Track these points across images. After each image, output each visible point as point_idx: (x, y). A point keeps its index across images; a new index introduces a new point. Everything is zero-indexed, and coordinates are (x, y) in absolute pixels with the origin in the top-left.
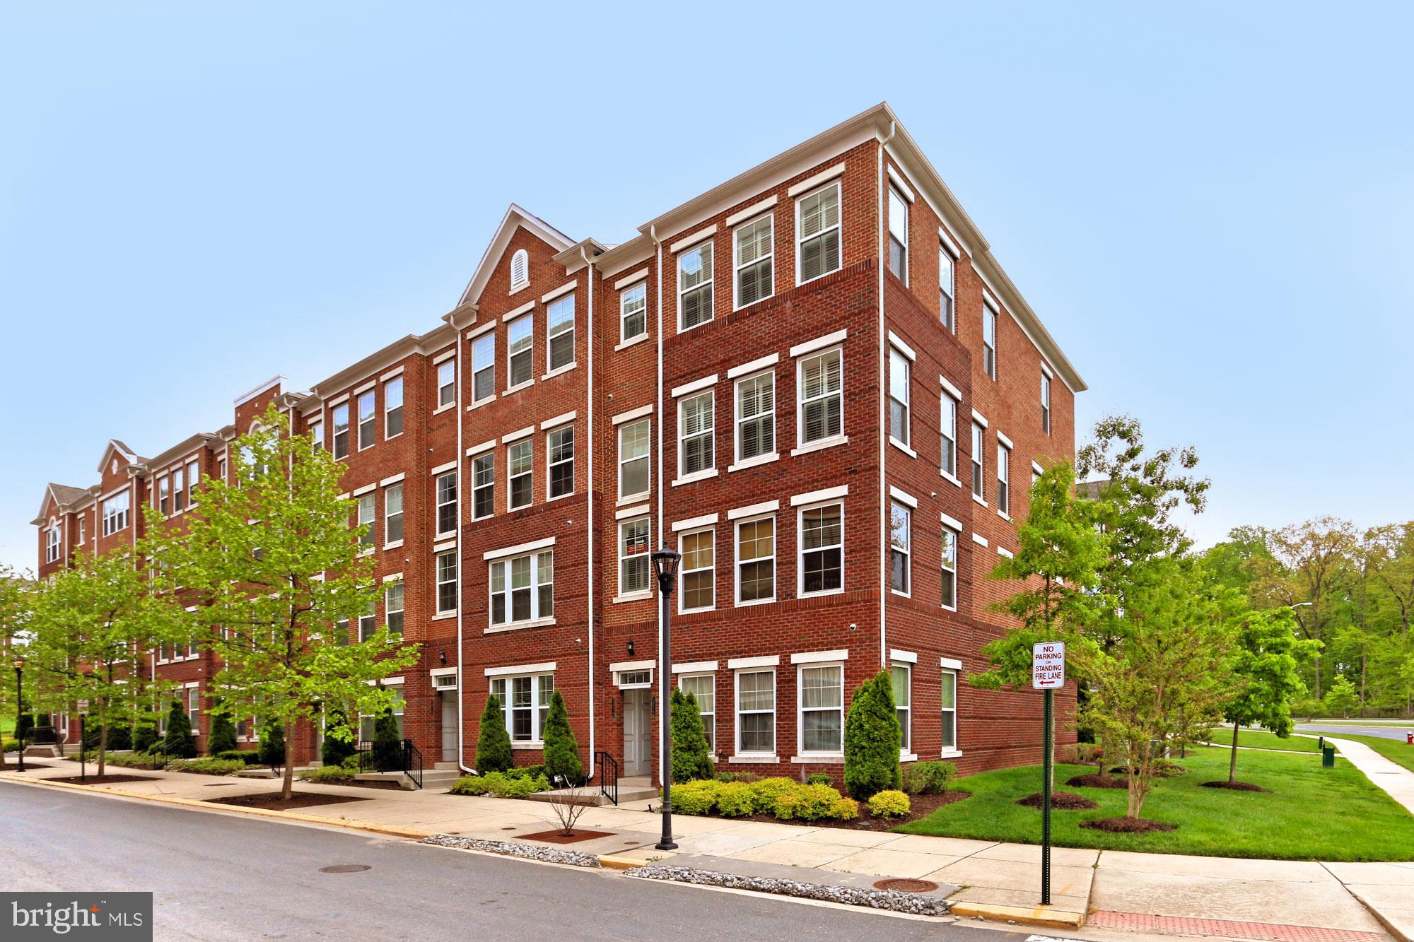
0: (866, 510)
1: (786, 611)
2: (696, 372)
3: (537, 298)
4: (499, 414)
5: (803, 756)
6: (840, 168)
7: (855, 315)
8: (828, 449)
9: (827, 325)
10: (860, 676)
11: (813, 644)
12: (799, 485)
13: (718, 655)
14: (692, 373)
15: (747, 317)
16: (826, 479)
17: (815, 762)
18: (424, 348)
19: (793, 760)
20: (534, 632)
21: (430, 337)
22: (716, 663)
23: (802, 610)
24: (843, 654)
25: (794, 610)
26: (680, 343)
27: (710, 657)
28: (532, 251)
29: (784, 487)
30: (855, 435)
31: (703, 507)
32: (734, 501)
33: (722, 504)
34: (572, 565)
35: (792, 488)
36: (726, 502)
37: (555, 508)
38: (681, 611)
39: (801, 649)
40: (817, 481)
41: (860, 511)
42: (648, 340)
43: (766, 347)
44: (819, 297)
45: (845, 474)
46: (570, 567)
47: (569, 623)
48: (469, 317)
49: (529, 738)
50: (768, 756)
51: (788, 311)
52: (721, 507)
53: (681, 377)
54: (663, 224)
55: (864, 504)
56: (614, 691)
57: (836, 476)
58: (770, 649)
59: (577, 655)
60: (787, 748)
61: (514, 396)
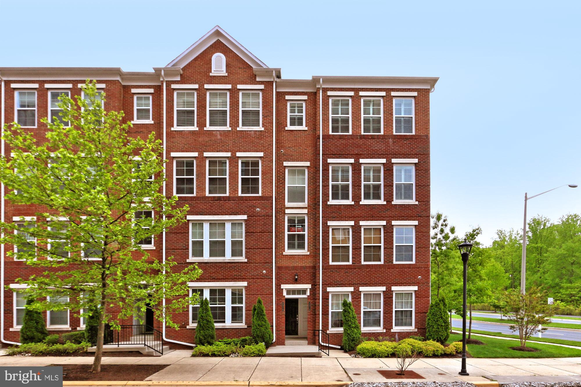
0: (425, 232)
1: (388, 268)
2: (341, 154)
3: (234, 84)
4: (200, 139)
5: (396, 329)
6: (415, 94)
7: (421, 155)
8: (409, 205)
9: (409, 155)
10: (423, 297)
11: (401, 283)
12: (396, 217)
13: (353, 284)
14: (339, 154)
15: (370, 139)
16: (408, 216)
17: (403, 331)
18: (122, 79)
19: (392, 331)
20: (229, 264)
21: (133, 75)
22: (353, 288)
23: (396, 268)
24: (416, 288)
25: (392, 268)
26: (332, 139)
27: (349, 285)
28: (229, 58)
29: (388, 216)
30: (421, 202)
31: (346, 217)
32: (362, 217)
33: (356, 217)
34: (260, 232)
35: (391, 217)
36: (358, 217)
37: (246, 200)
38: (331, 263)
39: (396, 284)
40: (404, 216)
41: (423, 232)
42: (307, 130)
43: (379, 154)
44: (405, 142)
45: (416, 217)
46: (258, 233)
47: (257, 262)
48: (175, 75)
49: (224, 322)
50: (380, 329)
51: (391, 143)
52: (357, 219)
53: (333, 155)
54: (327, 80)
55: (424, 229)
56: (283, 299)
57: (412, 217)
58: (381, 284)
59: (262, 279)
60: (388, 325)
61: (214, 132)
